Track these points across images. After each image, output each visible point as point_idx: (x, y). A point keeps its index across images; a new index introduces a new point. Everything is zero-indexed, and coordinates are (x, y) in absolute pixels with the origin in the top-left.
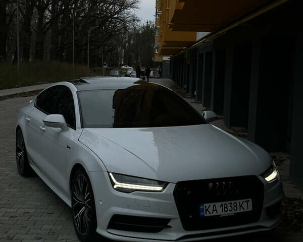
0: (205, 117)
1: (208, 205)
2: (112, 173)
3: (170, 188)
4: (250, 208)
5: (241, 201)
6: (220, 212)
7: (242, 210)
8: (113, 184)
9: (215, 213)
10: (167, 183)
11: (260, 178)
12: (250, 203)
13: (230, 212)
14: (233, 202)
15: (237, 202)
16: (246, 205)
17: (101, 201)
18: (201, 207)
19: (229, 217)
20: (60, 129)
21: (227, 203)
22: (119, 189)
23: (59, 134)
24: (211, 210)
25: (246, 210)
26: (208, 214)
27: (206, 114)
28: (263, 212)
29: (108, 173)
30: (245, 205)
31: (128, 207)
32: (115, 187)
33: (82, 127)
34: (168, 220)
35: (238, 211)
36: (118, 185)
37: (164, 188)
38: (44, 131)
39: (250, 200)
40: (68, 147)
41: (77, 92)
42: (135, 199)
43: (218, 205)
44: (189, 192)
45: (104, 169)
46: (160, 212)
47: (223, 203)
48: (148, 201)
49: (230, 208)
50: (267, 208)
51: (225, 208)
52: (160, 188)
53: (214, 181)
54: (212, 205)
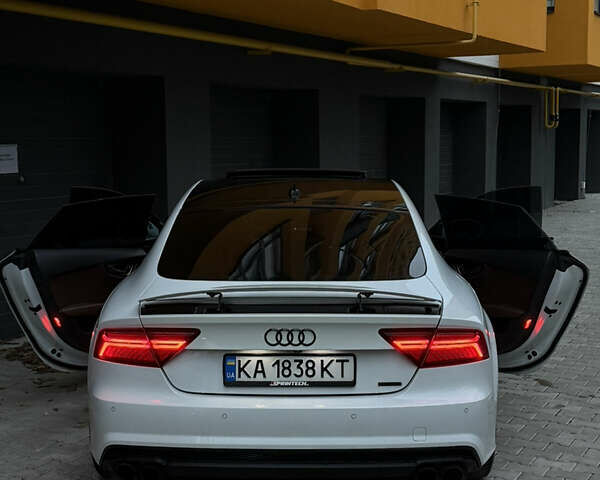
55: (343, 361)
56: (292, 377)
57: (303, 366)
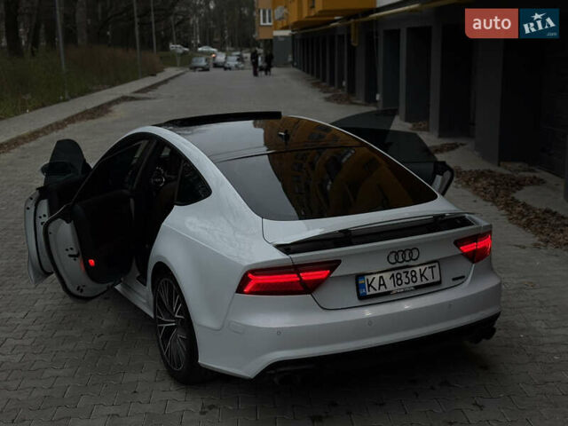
55: (432, 267)
56: (404, 285)
57: (409, 275)
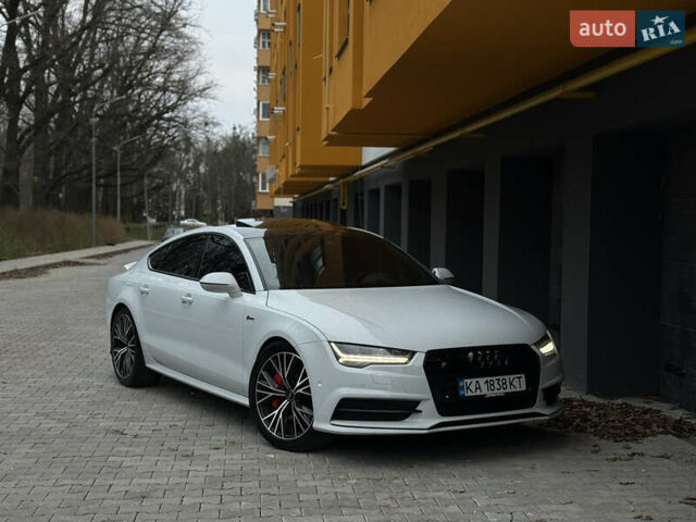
0: (437, 275)
1: (469, 381)
2: (335, 343)
3: (419, 359)
4: (524, 388)
5: (512, 377)
6: (485, 391)
7: (513, 390)
8: (338, 358)
9: (478, 393)
10: (414, 353)
11: (534, 347)
12: (523, 380)
13: (498, 392)
14: (501, 378)
15: (507, 377)
16: (518, 383)
17: (320, 382)
18: (461, 384)
19: (497, 398)
20: (227, 295)
21: (494, 378)
22: (347, 364)
23: (225, 302)
24: (473, 387)
25: (518, 389)
26: (470, 394)
27: (438, 272)
28: (540, 395)
29: (330, 342)
30: (516, 383)
31: (363, 386)
32: (341, 361)
33: (266, 288)
34: (417, 402)
35: (508, 390)
36: (345, 358)
37: (410, 359)
38: (191, 303)
39: (523, 376)
40: (248, 318)
41: (245, 240)
42: (372, 375)
43: (482, 381)
44: (444, 364)
45: (323, 338)
46: (406, 392)
47: (489, 379)
48: (390, 377)
49: (497, 386)
50: (544, 390)
51: (490, 385)
52: (404, 360)
53: (474, 349)
54: (474, 380)
